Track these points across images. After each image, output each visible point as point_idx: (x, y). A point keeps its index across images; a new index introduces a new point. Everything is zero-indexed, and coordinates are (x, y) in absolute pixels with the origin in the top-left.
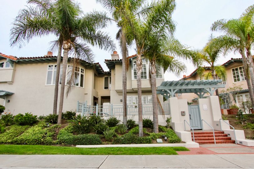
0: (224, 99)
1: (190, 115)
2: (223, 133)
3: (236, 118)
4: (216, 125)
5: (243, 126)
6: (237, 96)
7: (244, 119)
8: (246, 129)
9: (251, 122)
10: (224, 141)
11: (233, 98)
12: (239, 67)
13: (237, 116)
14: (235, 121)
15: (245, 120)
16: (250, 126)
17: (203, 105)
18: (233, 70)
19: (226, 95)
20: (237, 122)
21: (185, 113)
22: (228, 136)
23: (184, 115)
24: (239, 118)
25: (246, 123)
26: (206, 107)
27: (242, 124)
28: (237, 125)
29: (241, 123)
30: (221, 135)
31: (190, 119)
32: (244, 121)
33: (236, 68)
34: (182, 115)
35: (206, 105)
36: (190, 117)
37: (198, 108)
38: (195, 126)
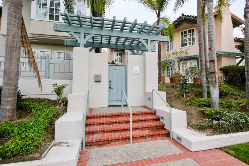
0: (169, 66)
1: (110, 82)
2: (154, 113)
3: (177, 87)
4: (148, 99)
5: (186, 102)
6: (182, 63)
7: (187, 91)
8: (189, 106)
9: (195, 94)
10: (151, 133)
11: (177, 64)
12: (188, 30)
13: (179, 86)
14: (176, 93)
15: (189, 92)
16: (195, 102)
17: (133, 66)
18: (182, 33)
19: (171, 62)
20: (178, 94)
21: (100, 77)
22: (161, 120)
23: (100, 82)
24: (182, 89)
25: (189, 97)
26: (138, 70)
27: (185, 97)
28: (178, 100)
29: (183, 96)
30: (149, 117)
31: (110, 88)
32: (187, 93)
33: (185, 30)
34: (96, 82)
35: (138, 66)
36: (109, 85)
37: (125, 71)
38: (116, 100)
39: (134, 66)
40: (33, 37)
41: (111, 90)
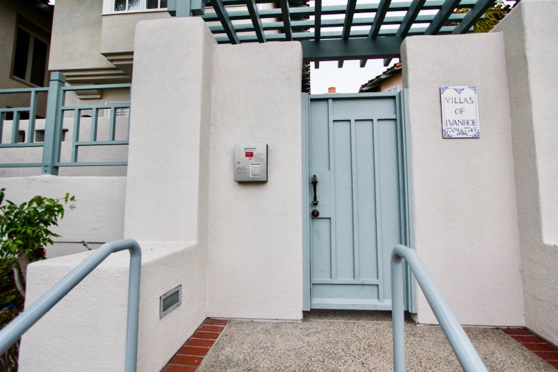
1: (314, 183)
17: (440, 92)
23: (263, 183)
26: (471, 113)
31: (315, 215)
34: (242, 183)
35: (468, 93)
36: (309, 200)
37: (392, 123)
38: (351, 281)
39: (445, 94)
40: (115, 67)
41: (321, 225)
